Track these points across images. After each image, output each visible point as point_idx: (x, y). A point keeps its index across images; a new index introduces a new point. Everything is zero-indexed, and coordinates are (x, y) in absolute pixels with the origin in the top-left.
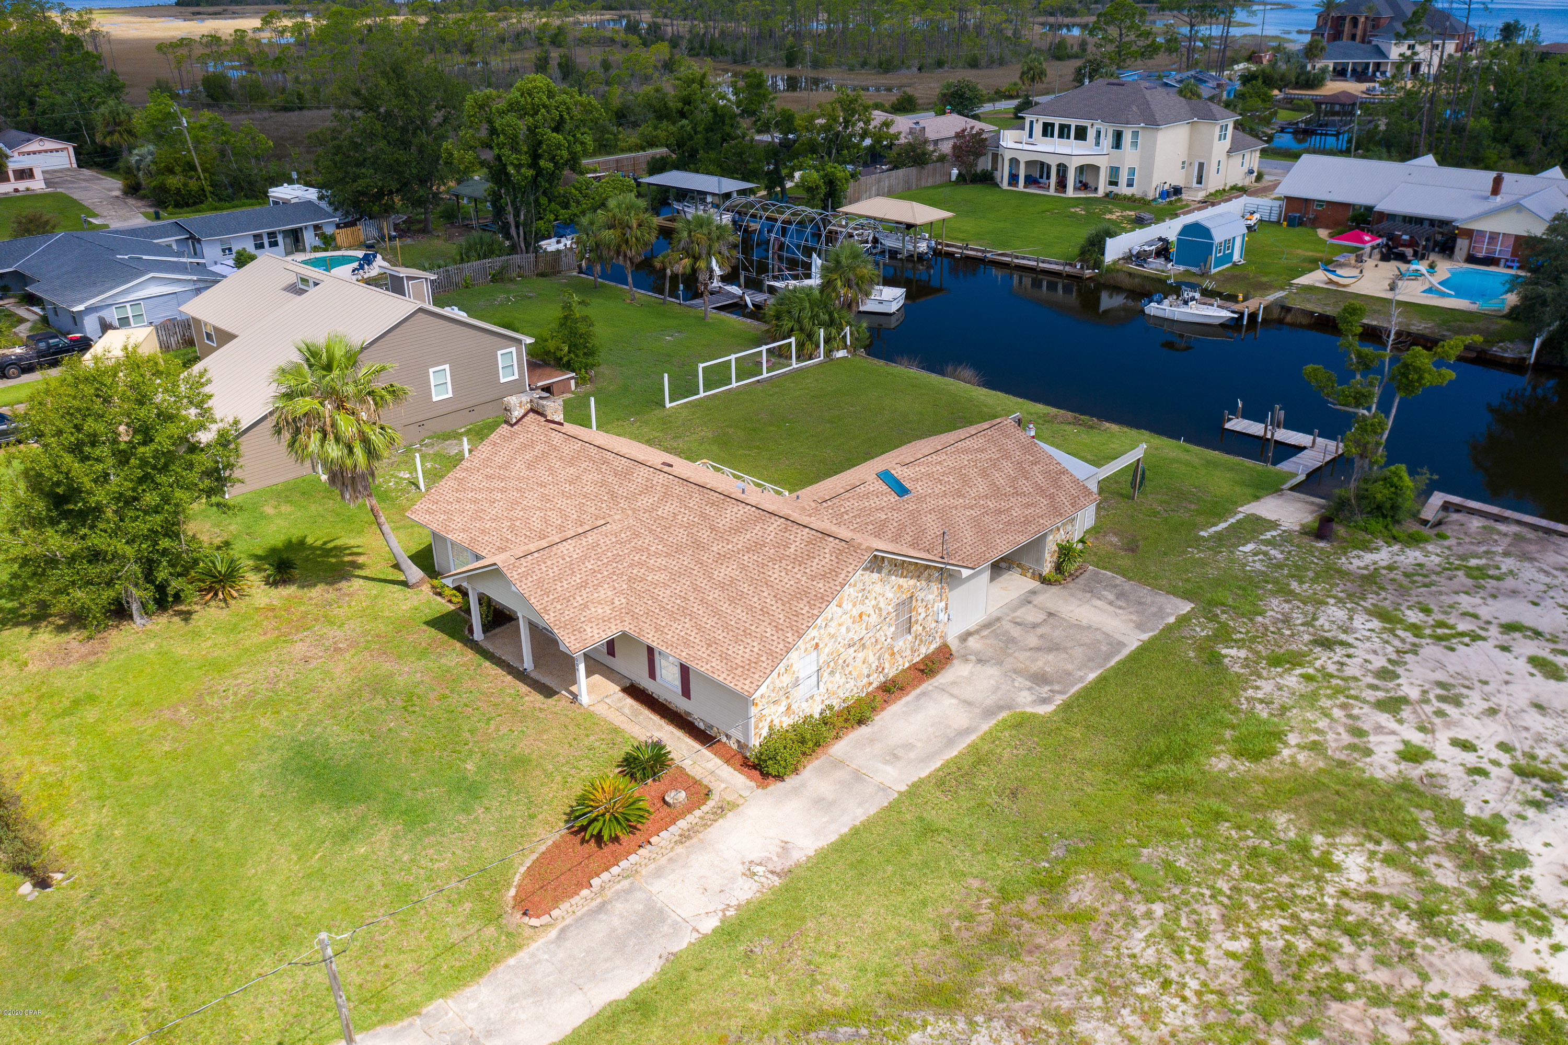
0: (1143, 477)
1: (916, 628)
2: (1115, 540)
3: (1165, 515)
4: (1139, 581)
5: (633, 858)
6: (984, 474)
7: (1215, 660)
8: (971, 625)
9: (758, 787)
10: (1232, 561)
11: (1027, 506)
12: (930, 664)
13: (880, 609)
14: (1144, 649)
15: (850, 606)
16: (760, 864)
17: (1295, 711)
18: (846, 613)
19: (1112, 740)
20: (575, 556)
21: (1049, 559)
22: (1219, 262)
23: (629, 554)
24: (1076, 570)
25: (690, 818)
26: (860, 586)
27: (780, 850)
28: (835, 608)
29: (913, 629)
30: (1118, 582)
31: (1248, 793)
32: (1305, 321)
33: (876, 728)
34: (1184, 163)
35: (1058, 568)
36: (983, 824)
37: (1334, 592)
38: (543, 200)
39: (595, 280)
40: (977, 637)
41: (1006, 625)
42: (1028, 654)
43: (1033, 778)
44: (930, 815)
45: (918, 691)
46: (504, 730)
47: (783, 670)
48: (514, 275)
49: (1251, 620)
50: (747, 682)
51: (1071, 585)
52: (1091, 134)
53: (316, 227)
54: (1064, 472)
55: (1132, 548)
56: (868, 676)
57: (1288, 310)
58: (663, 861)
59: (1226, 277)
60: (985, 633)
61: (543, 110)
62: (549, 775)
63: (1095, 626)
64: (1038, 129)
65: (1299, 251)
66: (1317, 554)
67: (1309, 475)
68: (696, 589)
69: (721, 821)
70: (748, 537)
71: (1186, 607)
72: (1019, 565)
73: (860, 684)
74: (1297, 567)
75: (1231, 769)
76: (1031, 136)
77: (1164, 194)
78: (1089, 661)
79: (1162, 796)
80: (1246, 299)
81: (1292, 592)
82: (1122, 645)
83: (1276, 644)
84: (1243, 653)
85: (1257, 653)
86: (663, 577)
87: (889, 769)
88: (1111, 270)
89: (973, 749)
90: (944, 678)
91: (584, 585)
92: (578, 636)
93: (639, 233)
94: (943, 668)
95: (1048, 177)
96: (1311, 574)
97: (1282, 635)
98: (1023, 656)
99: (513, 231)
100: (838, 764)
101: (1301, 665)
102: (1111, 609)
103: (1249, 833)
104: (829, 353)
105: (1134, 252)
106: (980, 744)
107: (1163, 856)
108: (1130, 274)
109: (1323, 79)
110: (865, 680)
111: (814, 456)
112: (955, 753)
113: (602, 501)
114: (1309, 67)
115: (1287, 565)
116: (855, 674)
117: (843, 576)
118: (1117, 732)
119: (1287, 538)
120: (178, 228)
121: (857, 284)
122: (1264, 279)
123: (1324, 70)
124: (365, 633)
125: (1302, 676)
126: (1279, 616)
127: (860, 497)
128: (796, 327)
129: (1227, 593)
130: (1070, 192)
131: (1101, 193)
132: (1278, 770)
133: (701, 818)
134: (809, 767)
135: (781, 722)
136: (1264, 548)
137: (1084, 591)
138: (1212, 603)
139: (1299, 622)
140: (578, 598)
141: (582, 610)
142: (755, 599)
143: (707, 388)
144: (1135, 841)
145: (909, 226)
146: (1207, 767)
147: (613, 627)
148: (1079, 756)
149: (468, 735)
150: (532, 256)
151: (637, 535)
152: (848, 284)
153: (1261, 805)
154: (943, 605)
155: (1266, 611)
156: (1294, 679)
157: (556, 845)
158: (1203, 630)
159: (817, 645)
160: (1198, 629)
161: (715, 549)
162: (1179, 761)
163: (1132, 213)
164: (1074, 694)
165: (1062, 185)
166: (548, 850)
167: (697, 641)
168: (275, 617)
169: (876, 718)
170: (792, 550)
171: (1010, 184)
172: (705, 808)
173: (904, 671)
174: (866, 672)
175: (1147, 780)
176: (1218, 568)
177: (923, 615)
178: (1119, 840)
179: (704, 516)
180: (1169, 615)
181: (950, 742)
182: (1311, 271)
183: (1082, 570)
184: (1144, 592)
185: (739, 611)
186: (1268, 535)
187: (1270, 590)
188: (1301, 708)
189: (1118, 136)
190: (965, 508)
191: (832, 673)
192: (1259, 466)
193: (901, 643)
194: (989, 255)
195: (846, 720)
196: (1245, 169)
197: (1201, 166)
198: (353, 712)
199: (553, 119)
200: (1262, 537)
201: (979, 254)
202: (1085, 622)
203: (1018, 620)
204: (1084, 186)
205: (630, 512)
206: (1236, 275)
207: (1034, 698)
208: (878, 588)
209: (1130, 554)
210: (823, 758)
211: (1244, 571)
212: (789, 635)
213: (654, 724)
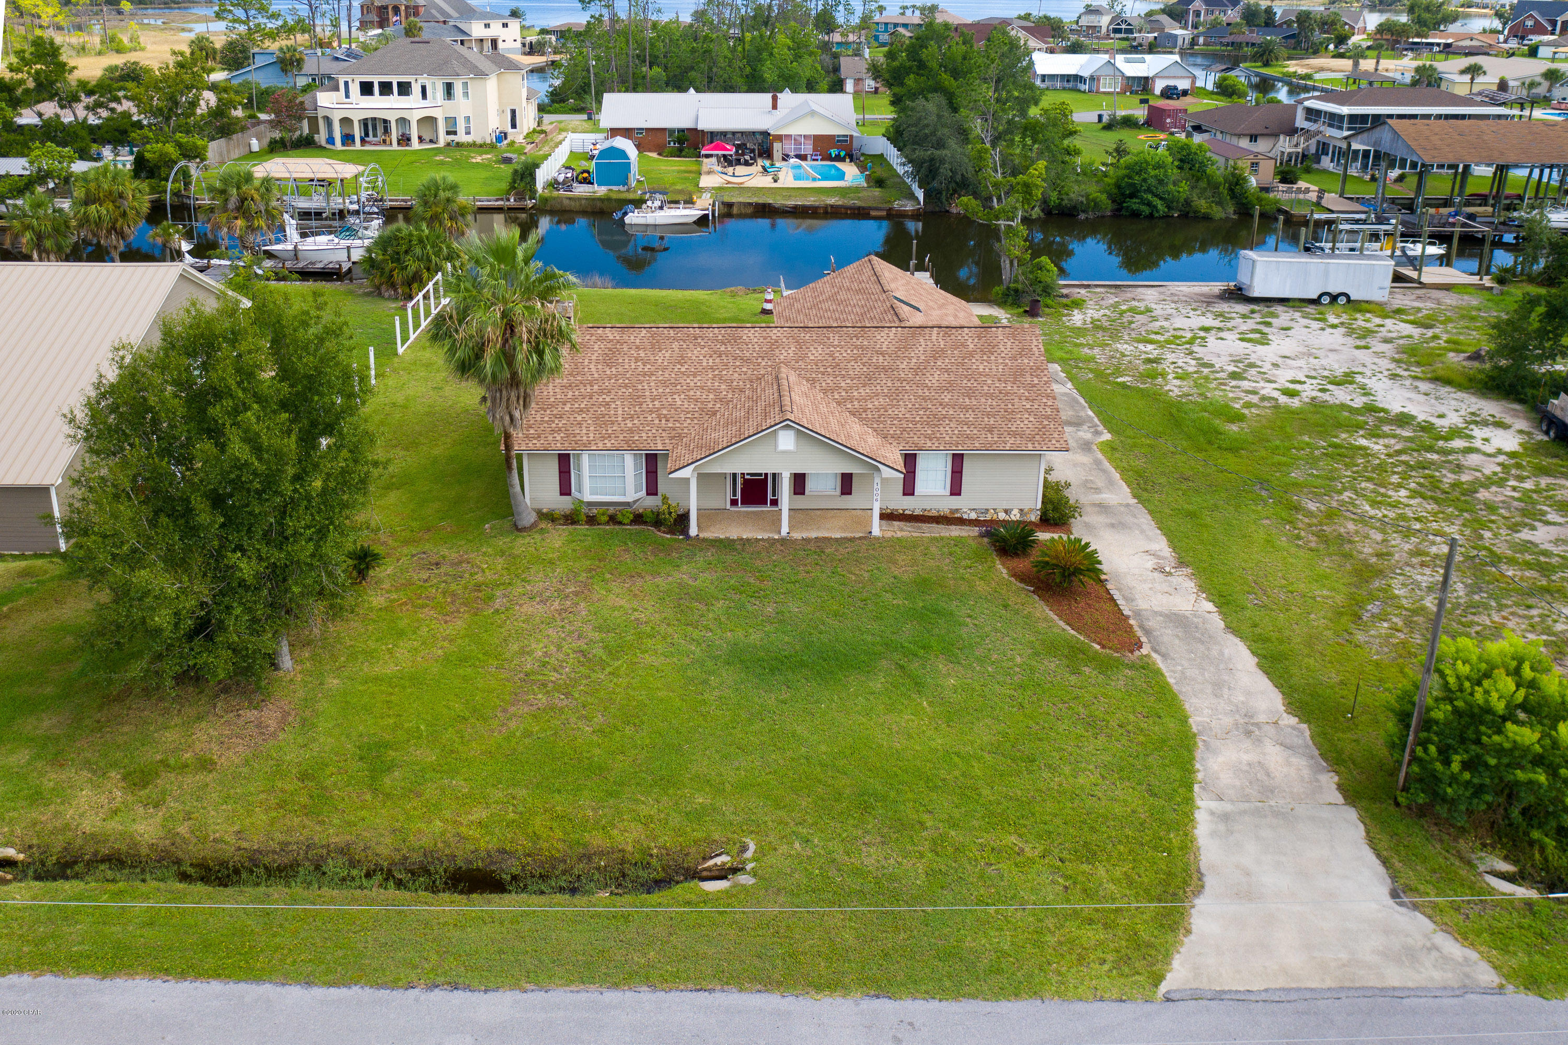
16: (1161, 567)
20: (809, 404)
23: (826, 396)
27: (1152, 556)
31: (1271, 434)
34: (501, 110)
49: (1096, 362)
52: (416, 89)
57: (729, 204)
64: (355, 89)
70: (921, 349)
76: (347, 96)
77: (498, 139)
83: (1133, 369)
87: (1105, 495)
88: (547, 198)
95: (388, 133)
101: (1165, 374)
105: (561, 180)
106: (1118, 465)
108: (570, 199)
118: (1162, 433)
125: (1175, 378)
130: (415, 144)
131: (442, 143)
139: (1118, 356)
141: (865, 442)
144: (1280, 474)
146: (1232, 431)
151: (814, 380)
152: (453, 216)
155: (1094, 356)
156: (1175, 381)
161: (903, 366)
164: (1103, 425)
165: (405, 140)
166: (1060, 615)
167: (975, 432)
175: (1225, 447)
178: (1273, 476)
179: (861, 347)
182: (699, 178)
189: (449, 88)
197: (513, 112)
204: (426, 138)
205: (782, 366)
207: (1090, 433)
212: (1045, 400)
213: (940, 529)
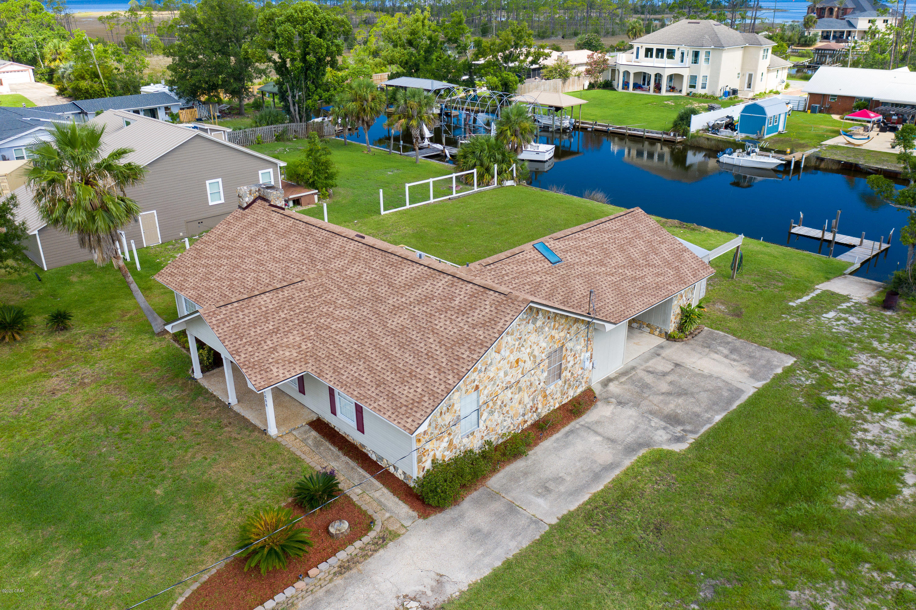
0: (741, 261)
1: (566, 374)
2: (722, 308)
3: (759, 290)
4: (747, 339)
5: (289, 592)
6: (621, 248)
7: (823, 405)
8: (611, 372)
9: (419, 517)
10: (820, 325)
11: (658, 275)
12: (577, 405)
13: (535, 357)
14: (759, 395)
15: (508, 353)
16: (414, 599)
17: (904, 452)
18: (504, 359)
19: (743, 477)
20: (271, 307)
21: (673, 320)
22: (770, 131)
23: (319, 307)
24: (696, 329)
25: (350, 549)
26: (517, 334)
27: (434, 584)
28: (494, 354)
29: (564, 375)
30: (730, 340)
31: (880, 532)
32: (835, 167)
33: (529, 462)
34: (739, 74)
35: (681, 328)
36: (630, 560)
37: (910, 350)
38: (312, 87)
39: (345, 141)
40: (616, 382)
41: (641, 373)
42: (661, 398)
43: (674, 514)
44: (579, 549)
45: (567, 428)
46: (199, 457)
47: (445, 409)
48: (291, 136)
49: (846, 372)
50: (409, 420)
51: (692, 342)
52: (678, 55)
53: (167, 108)
54: (686, 250)
55: (737, 314)
56: (524, 415)
57: (822, 160)
58: (320, 593)
59: (775, 141)
60: (623, 379)
61: (309, 22)
62: (227, 502)
63: (715, 375)
64: (642, 52)
65: (822, 126)
66: (887, 320)
67: (862, 264)
68: (371, 335)
69: (381, 552)
70: (419, 291)
71: (790, 361)
72: (648, 326)
73: (516, 422)
74: (875, 330)
75: (859, 507)
76: (637, 57)
77: (726, 94)
78: (714, 404)
79: (798, 534)
80: (791, 153)
81: (875, 350)
82: (740, 391)
83: (873, 392)
84: (846, 400)
85: (857, 399)
86: (345, 325)
87: (540, 501)
88: (693, 136)
89: (618, 483)
90: (590, 417)
91: (276, 331)
92: (265, 375)
93: (373, 104)
94: (588, 409)
95: (649, 84)
96: (887, 336)
97: (876, 384)
98: (657, 399)
99: (292, 109)
100: (494, 496)
101: (899, 411)
102: (727, 361)
103: (890, 575)
104: (500, 182)
105: (711, 125)
106: (624, 479)
107: (811, 599)
108: (708, 139)
109: (816, 40)
110: (521, 419)
111: (487, 246)
112: (601, 487)
113: (303, 264)
114: (806, 34)
115: (866, 329)
116: (511, 413)
117: (501, 324)
118: (747, 470)
119: (858, 308)
120: (74, 106)
121: (522, 134)
122: (802, 142)
123: (816, 35)
124: (109, 371)
125: (902, 420)
126: (871, 370)
127: (519, 263)
128: (478, 163)
129: (823, 350)
130: (664, 92)
131: (684, 93)
132: (902, 509)
133: (361, 549)
134: (468, 499)
135: (444, 456)
136: (843, 315)
137: (703, 346)
138: (811, 358)
139: (887, 374)
140: (269, 342)
141: (272, 353)
142: (422, 345)
143: (411, 202)
144: (780, 583)
145: (558, 109)
146: (836, 506)
147: (298, 368)
148: (715, 492)
149: (166, 461)
150: (303, 124)
151: (328, 291)
152: (515, 134)
153: (895, 546)
154: (589, 354)
155: (857, 365)
156: (896, 423)
157: (219, 574)
158: (807, 380)
159: (477, 387)
160: (803, 379)
161: (390, 302)
162: (809, 499)
163: (706, 105)
164: (704, 434)
165: (658, 88)
166: (210, 580)
167: (368, 381)
168: (46, 357)
169: (530, 453)
170: (457, 302)
171: (623, 88)
172: (366, 539)
173: (555, 411)
174: (521, 411)
175: (782, 517)
176: (810, 330)
177: (572, 363)
178: (765, 581)
179: (384, 275)
180: (777, 367)
181: (597, 477)
182: (833, 137)
183: (699, 330)
184: (752, 347)
185: (407, 355)
186: (844, 306)
187: (857, 348)
188: (909, 449)
189: (696, 54)
190: (607, 274)
191: (492, 413)
192: (824, 257)
193: (552, 387)
194: (611, 128)
195: (504, 455)
196: (779, 80)
197: (750, 76)
198: (74, 438)
199: (316, 28)
200: (839, 307)
201: (605, 128)
202: (706, 372)
203: (650, 369)
204: (672, 89)
205: (324, 272)
206: (781, 139)
207: (669, 436)
208: (533, 337)
209: (737, 319)
210: (481, 490)
211: (832, 333)
212: (450, 377)
213: (333, 453)
